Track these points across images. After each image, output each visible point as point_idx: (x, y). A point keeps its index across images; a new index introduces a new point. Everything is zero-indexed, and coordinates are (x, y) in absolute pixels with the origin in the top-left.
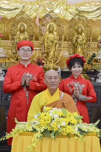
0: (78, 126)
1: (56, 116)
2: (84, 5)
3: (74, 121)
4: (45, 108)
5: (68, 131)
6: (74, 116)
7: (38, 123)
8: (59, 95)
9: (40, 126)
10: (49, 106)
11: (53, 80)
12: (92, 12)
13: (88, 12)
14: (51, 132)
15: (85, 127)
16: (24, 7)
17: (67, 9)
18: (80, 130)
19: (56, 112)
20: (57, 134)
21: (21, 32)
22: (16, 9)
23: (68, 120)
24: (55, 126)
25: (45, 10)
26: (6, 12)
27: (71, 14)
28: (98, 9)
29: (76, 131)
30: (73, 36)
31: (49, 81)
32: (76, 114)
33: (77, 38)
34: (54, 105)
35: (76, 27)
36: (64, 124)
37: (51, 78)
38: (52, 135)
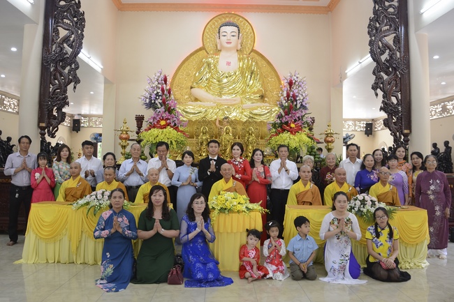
0: (246, 205)
1: (229, 198)
2: (256, 109)
3: (243, 201)
4: (221, 192)
5: (238, 209)
6: (243, 198)
7: (216, 203)
8: (231, 183)
9: (217, 205)
10: (224, 191)
11: (227, 171)
12: (263, 115)
13: (260, 115)
14: (225, 209)
15: (251, 206)
16: (206, 110)
17: (242, 113)
18: (247, 207)
19: (230, 195)
20: (230, 211)
21: (203, 133)
22: (199, 113)
23: (238, 200)
24: (228, 205)
25: (224, 113)
26: (191, 116)
27: (246, 116)
28: (268, 112)
29: (244, 209)
30: (245, 136)
31: (224, 172)
32: (245, 196)
33: (248, 138)
34: (228, 190)
35: (247, 130)
36: (235, 203)
37: (226, 170)
38: (226, 211)
